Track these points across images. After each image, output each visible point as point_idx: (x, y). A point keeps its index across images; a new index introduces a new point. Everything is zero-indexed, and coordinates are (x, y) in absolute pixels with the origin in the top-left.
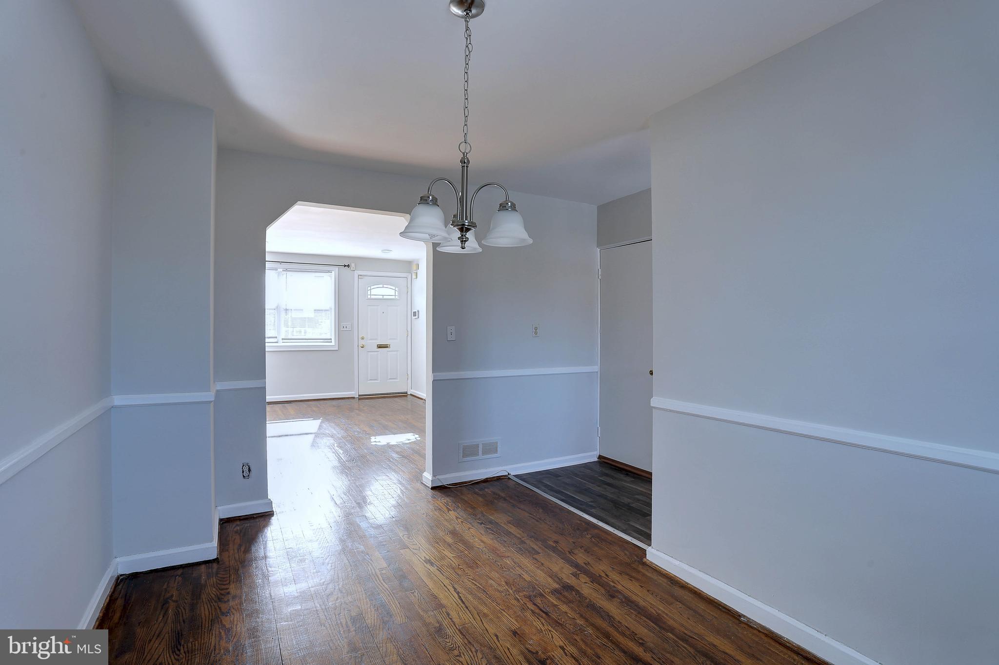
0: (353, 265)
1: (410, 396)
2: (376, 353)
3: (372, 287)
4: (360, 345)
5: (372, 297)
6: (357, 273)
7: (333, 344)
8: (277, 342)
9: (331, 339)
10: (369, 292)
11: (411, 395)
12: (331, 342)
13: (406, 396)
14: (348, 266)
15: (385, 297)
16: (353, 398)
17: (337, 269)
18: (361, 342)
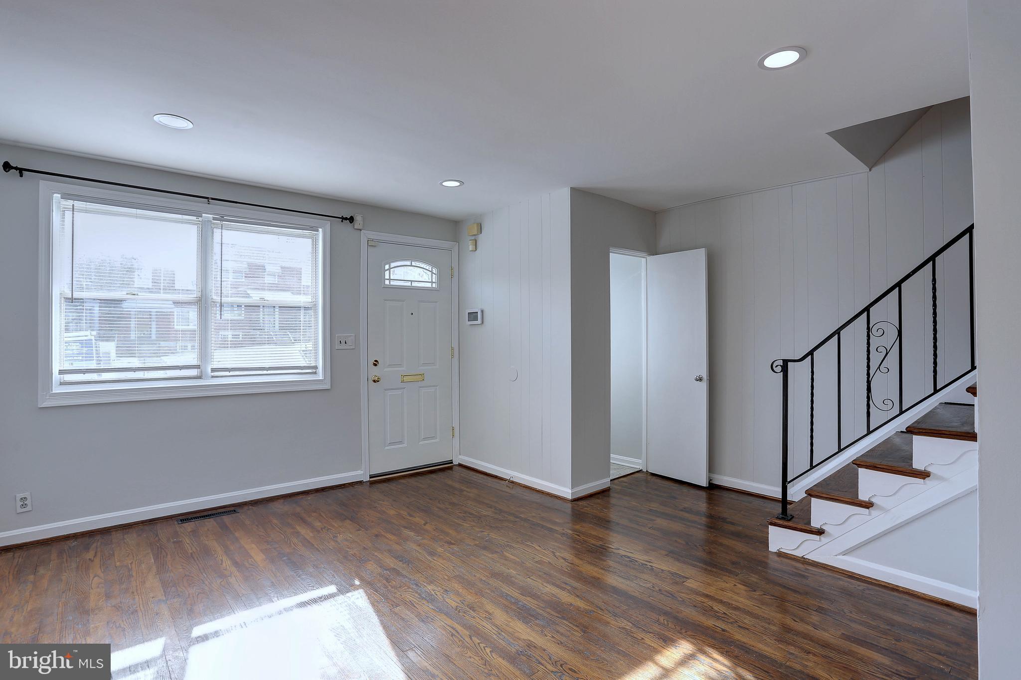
0: (358, 219)
1: (457, 467)
2: (399, 392)
3: (393, 265)
4: (372, 378)
5: (393, 283)
6: (366, 235)
7: (320, 376)
8: (199, 377)
9: (316, 367)
10: (387, 273)
11: (460, 465)
12: (315, 373)
13: (450, 468)
14: (351, 220)
15: (414, 284)
16: (361, 482)
17: (327, 223)
18: (375, 372)
